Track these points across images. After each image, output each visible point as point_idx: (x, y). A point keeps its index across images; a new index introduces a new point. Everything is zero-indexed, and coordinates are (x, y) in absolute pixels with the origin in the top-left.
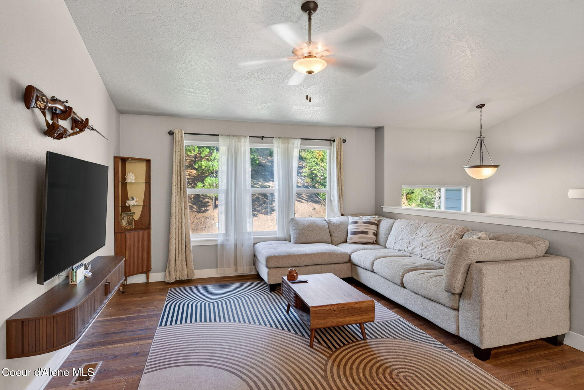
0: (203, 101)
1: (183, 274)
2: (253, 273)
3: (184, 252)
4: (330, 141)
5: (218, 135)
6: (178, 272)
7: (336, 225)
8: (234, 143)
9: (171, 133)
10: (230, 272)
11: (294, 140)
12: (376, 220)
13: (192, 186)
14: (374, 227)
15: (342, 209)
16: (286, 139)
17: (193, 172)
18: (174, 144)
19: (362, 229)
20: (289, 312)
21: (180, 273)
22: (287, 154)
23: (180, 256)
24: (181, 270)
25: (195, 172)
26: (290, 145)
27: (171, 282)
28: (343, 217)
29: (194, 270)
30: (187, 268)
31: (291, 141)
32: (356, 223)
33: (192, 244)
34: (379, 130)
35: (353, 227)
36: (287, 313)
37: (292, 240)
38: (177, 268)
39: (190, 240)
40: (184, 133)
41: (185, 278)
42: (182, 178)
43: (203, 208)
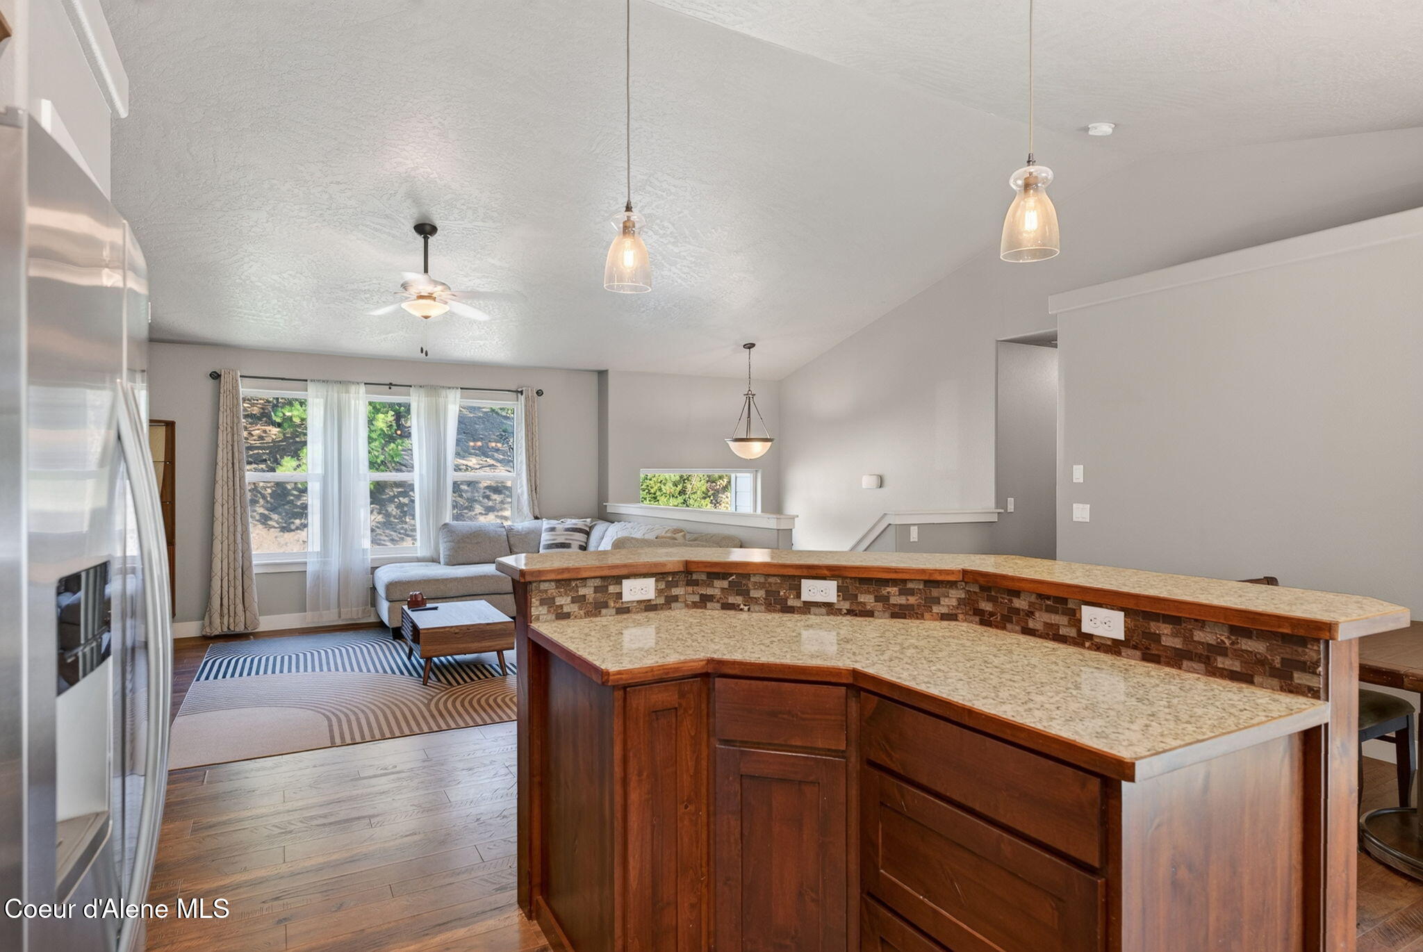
0: (275, 327)
1: (236, 622)
2: (372, 619)
3: (239, 583)
4: (515, 393)
5: (306, 381)
6: (226, 618)
7: (521, 535)
8: (336, 395)
9: (216, 376)
10: (330, 618)
11: (448, 391)
12: (586, 526)
13: (267, 466)
14: (581, 537)
15: (536, 508)
16: (433, 389)
17: (270, 431)
18: (221, 395)
19: (561, 540)
20: (413, 658)
21: (232, 620)
22: (436, 416)
23: (232, 589)
24: (232, 614)
25: (274, 430)
26: (441, 400)
27: (213, 635)
28: (536, 521)
29: (260, 615)
30: (245, 611)
31: (443, 392)
32: (553, 529)
33: (255, 570)
34: (602, 374)
35: (548, 538)
36: (409, 658)
37: (442, 560)
38: (226, 611)
39: (251, 563)
40: (241, 376)
41: (240, 628)
42: (236, 454)
43: (296, 519)
